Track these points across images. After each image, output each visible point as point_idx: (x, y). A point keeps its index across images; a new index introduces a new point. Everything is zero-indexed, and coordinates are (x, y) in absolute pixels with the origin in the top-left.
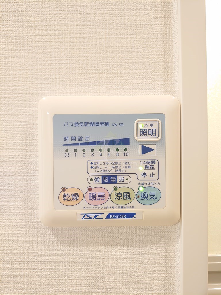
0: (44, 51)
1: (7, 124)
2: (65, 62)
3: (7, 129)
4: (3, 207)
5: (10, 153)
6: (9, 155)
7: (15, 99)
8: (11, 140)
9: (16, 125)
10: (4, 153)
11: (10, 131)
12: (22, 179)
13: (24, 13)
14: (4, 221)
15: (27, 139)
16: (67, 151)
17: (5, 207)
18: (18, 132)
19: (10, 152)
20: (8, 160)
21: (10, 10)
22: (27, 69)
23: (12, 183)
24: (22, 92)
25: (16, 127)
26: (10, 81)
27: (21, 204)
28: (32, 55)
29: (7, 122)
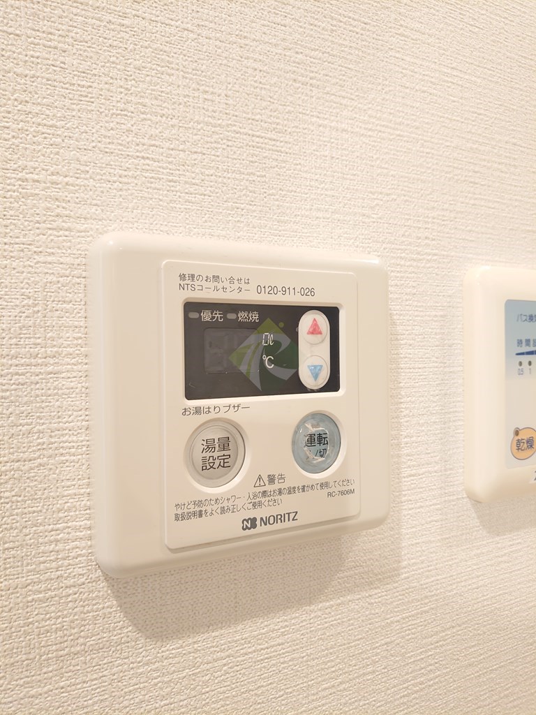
0: (467, 179)
1: (416, 313)
2: (493, 206)
3: (416, 324)
4: (409, 479)
5: (420, 370)
6: (419, 374)
7: (428, 265)
8: (421, 344)
9: (429, 316)
10: (411, 370)
11: (421, 326)
12: (437, 420)
13: (436, 100)
14: (410, 506)
15: (445, 342)
16: (521, 364)
17: (412, 478)
18: (432, 329)
19: (420, 368)
20: (417, 384)
21: (417, 88)
22: (443, 209)
23: (423, 428)
24: (437, 251)
25: (429, 318)
26: (420, 228)
27: (436, 468)
28: (450, 183)
29: (416, 309)
